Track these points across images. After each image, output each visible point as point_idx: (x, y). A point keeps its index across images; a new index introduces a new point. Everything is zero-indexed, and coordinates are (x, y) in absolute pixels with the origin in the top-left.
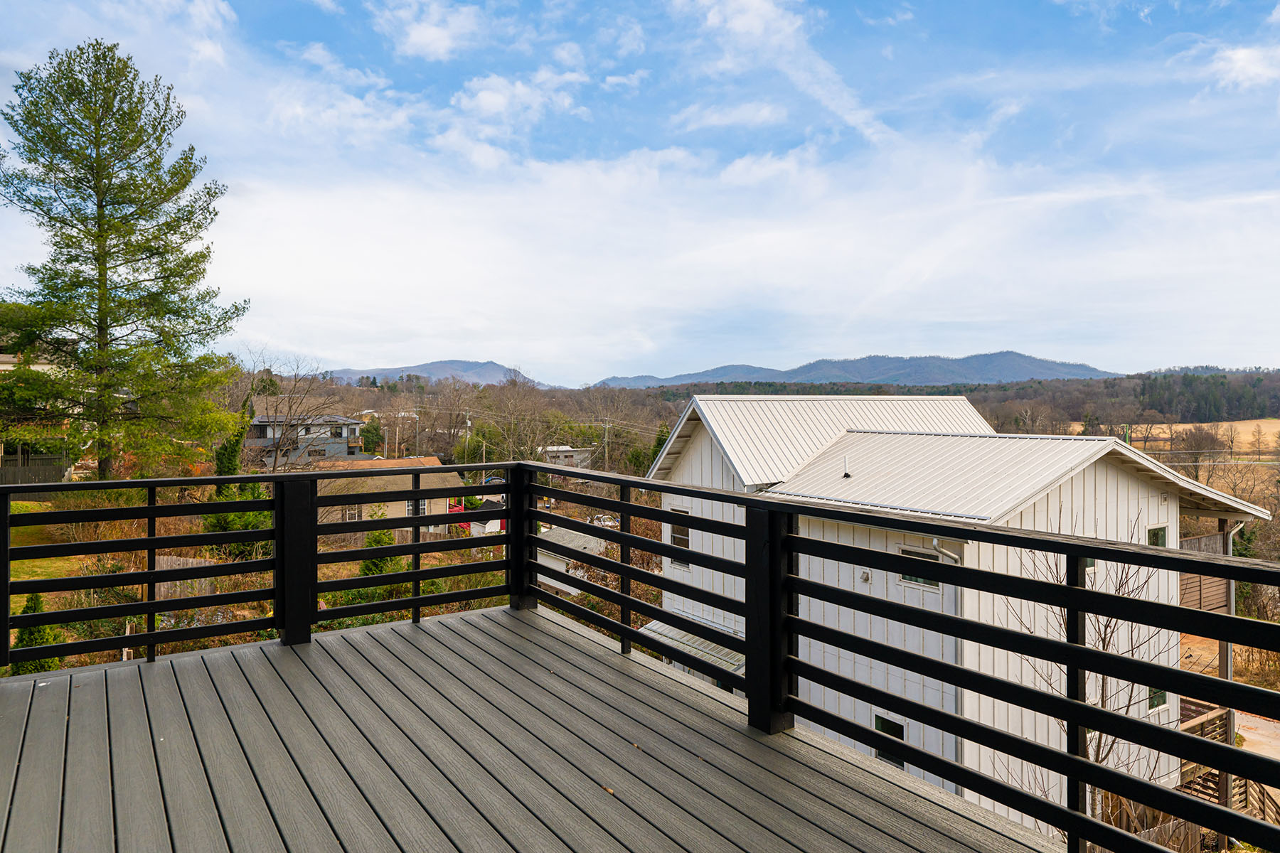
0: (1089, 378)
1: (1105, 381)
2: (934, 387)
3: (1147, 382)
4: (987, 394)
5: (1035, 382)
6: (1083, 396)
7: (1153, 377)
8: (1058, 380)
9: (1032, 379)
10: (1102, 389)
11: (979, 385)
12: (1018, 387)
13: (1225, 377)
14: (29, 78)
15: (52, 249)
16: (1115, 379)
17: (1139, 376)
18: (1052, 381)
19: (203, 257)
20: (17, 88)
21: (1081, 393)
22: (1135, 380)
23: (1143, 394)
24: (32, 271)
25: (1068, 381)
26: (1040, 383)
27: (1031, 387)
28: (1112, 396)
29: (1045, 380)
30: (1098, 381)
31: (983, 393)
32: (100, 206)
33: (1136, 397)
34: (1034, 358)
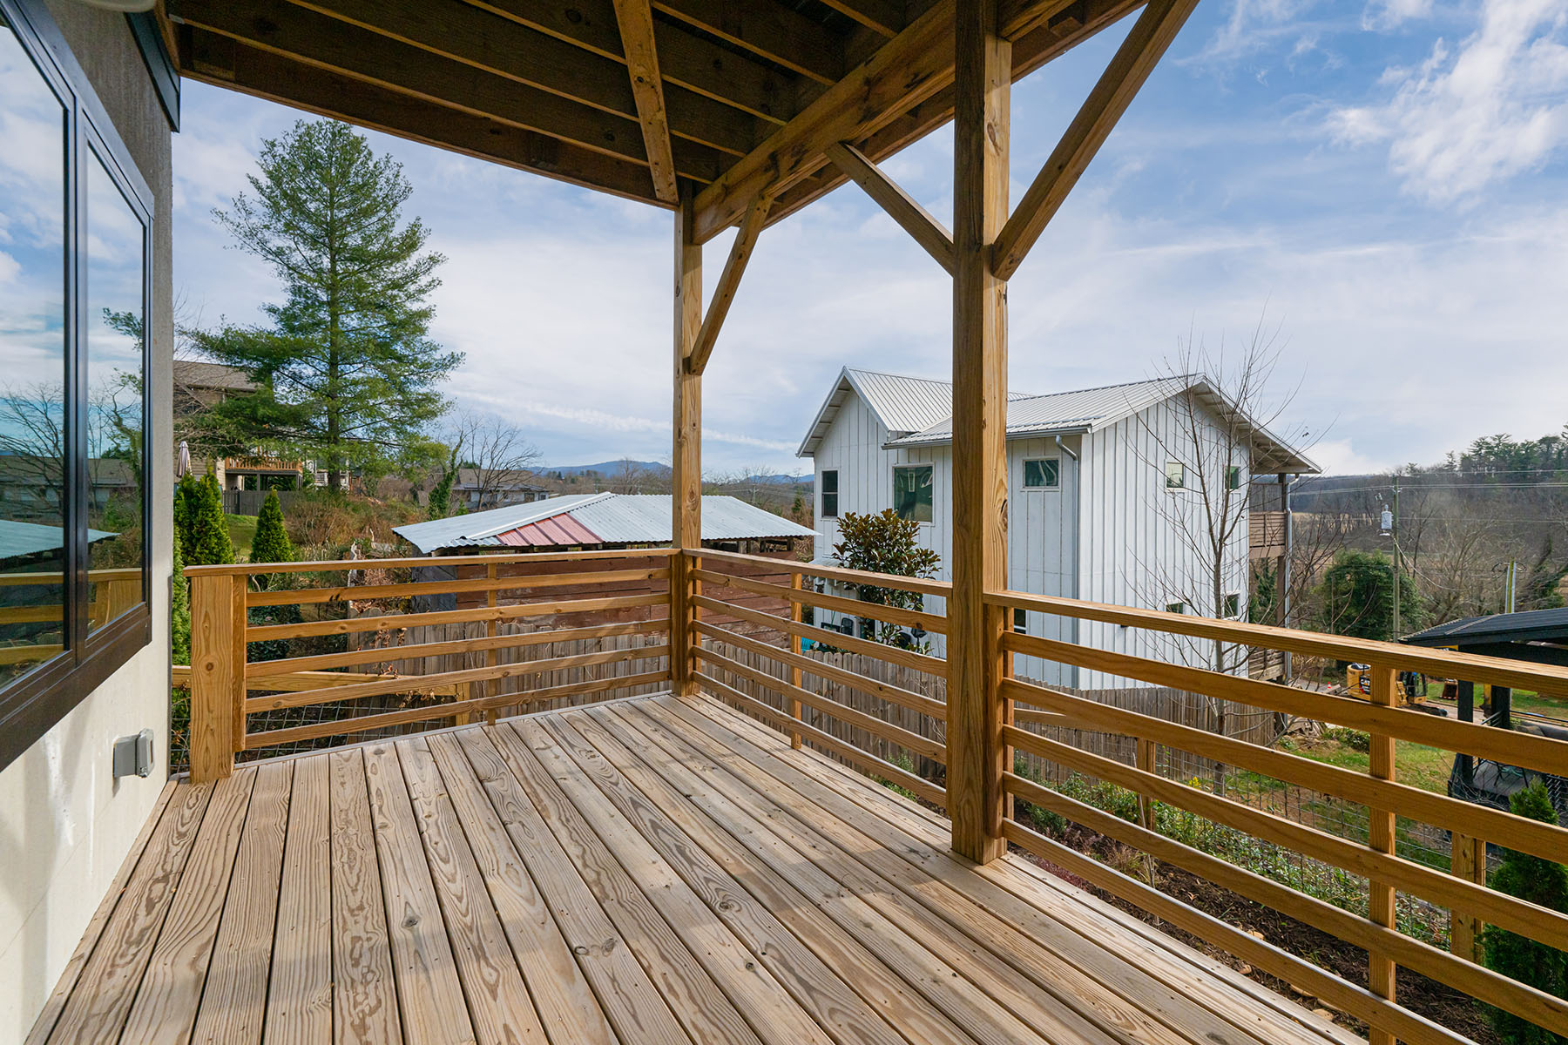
14: (273, 145)
15: (289, 296)
19: (425, 314)
20: (263, 154)
24: (272, 310)
32: (333, 261)
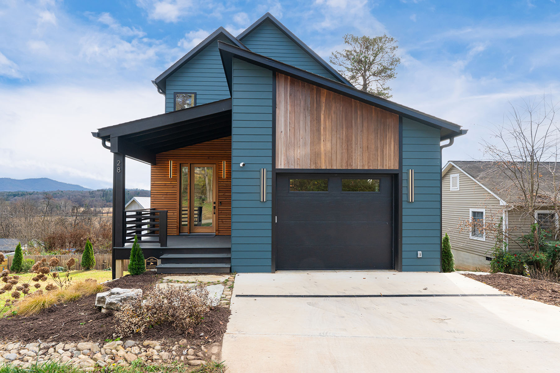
0: (82, 191)
1: (89, 192)
2: (10, 192)
3: (104, 192)
4: (38, 196)
5: (60, 191)
6: (81, 197)
7: (106, 191)
8: (69, 191)
9: (59, 190)
10: (88, 194)
11: (34, 192)
12: (53, 193)
13: (129, 191)
16: (93, 191)
17: (102, 190)
18: (67, 191)
21: (80, 196)
22: (100, 192)
23: (103, 197)
25: (73, 191)
26: (62, 192)
27: (58, 193)
28: (92, 197)
29: (64, 191)
30: (86, 192)
31: (36, 196)
33: (101, 198)
34: (57, 181)
